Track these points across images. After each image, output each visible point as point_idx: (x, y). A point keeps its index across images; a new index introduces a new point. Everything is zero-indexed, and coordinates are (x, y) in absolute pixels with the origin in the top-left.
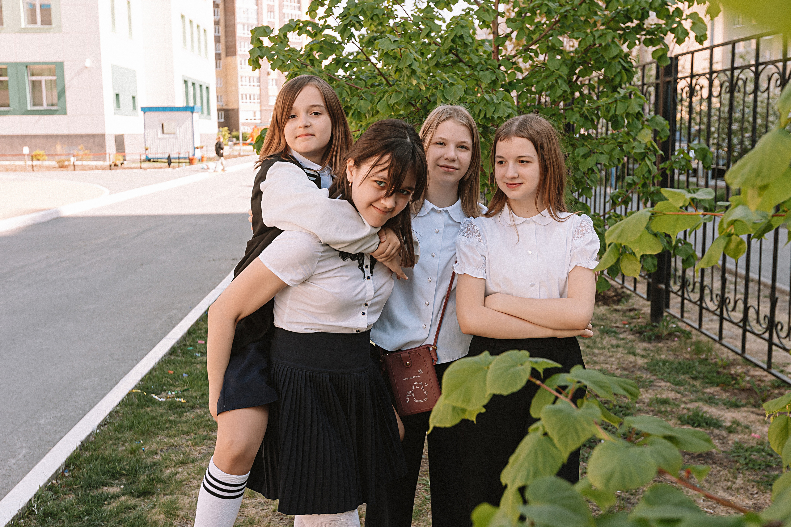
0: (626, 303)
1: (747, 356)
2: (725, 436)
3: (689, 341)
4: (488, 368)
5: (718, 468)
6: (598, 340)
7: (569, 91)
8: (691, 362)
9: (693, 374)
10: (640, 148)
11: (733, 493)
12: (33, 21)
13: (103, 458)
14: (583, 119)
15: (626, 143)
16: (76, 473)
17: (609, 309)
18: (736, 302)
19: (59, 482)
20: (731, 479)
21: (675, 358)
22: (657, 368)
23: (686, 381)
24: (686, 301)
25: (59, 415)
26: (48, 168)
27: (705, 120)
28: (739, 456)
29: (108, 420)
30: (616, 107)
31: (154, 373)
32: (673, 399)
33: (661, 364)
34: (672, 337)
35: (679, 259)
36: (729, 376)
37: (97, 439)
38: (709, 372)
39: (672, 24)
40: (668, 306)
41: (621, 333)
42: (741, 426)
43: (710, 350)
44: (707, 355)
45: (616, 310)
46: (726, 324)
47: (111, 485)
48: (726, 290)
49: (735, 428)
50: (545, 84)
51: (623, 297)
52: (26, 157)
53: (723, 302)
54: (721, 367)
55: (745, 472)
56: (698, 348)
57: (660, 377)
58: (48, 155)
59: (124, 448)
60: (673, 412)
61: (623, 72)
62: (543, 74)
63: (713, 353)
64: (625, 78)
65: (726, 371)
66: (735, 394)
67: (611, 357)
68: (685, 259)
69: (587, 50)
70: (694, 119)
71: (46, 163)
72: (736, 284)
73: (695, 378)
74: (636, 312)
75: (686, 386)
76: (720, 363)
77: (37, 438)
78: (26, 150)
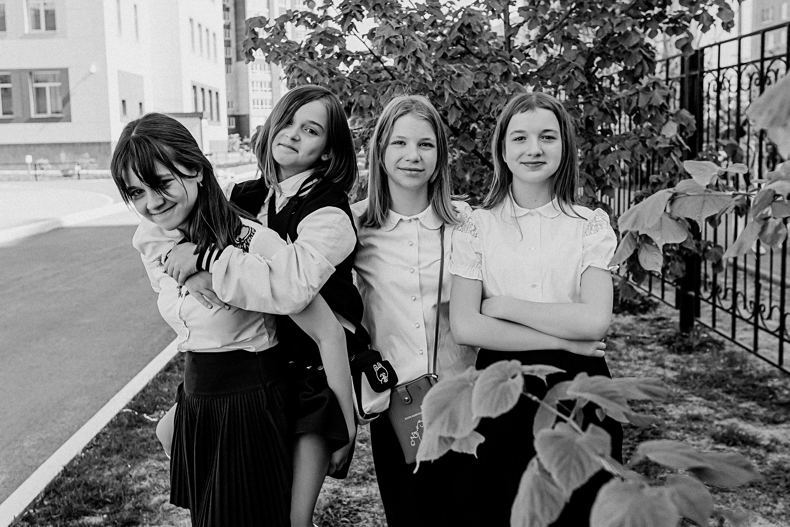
0: (653, 313)
1: (785, 368)
2: (763, 455)
3: (722, 352)
4: (474, 384)
5: (757, 492)
6: (624, 352)
7: (587, 83)
8: (724, 375)
9: (727, 388)
10: (665, 143)
11: (774, 519)
12: (37, 26)
13: (86, 484)
14: (602, 114)
15: (650, 138)
16: (56, 501)
17: (635, 319)
18: (771, 309)
19: (37, 511)
20: (771, 504)
21: (707, 370)
22: (688, 381)
23: (719, 396)
24: (717, 310)
25: (44, 437)
26: (52, 177)
27: (734, 119)
28: (779, 478)
29: (95, 443)
30: (638, 100)
31: (148, 391)
32: (706, 415)
33: (692, 377)
34: (704, 348)
35: (709, 263)
36: (766, 389)
37: (82, 463)
38: (744, 386)
39: (696, 10)
40: (698, 315)
41: (649, 344)
42: (781, 444)
43: (745, 361)
44: (741, 367)
45: (643, 320)
46: (761, 333)
47: (93, 514)
48: (761, 297)
49: (774, 447)
50: (561, 77)
51: (650, 305)
52: (29, 166)
53: (757, 309)
54: (756, 380)
55: (786, 496)
56: (732, 359)
57: (691, 391)
58: (52, 164)
59: (110, 473)
60: (705, 429)
61: (645, 62)
62: (558, 65)
63: (748, 365)
64: (647, 68)
65: (762, 384)
66: (773, 409)
67: (638, 370)
68: (715, 262)
69: (605, 41)
70: (722, 118)
71: (51, 172)
72: (771, 290)
73: (729, 392)
74: (665, 322)
75: (719, 401)
76: (756, 375)
77: (19, 463)
78: (29, 159)
